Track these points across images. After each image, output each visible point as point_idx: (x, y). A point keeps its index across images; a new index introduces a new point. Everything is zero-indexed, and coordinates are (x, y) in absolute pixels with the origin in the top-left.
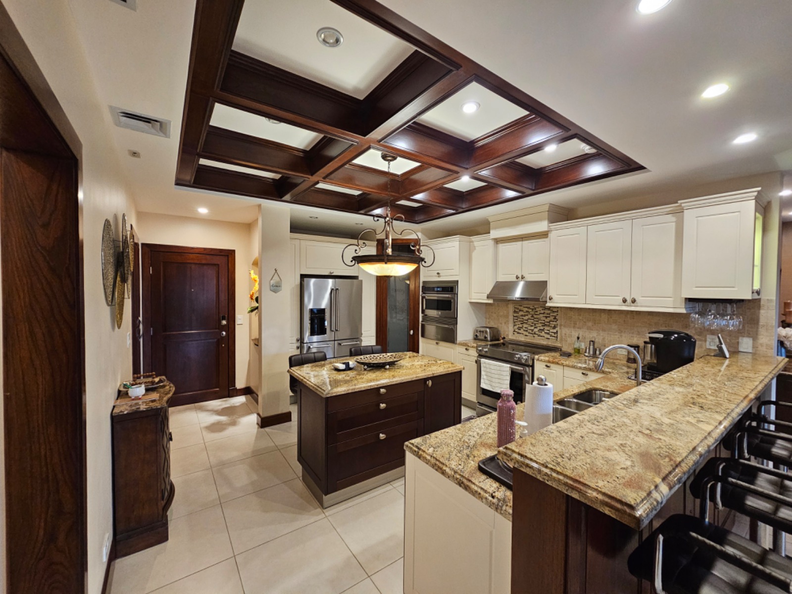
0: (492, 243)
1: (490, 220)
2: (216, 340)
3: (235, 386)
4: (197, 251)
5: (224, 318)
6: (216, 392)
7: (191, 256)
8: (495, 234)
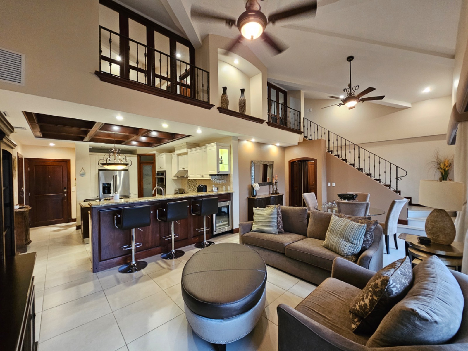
0: (176, 155)
1: (175, 147)
2: (62, 198)
3: (71, 218)
4: (52, 160)
5: (65, 188)
6: (62, 220)
7: (48, 162)
8: (177, 152)
